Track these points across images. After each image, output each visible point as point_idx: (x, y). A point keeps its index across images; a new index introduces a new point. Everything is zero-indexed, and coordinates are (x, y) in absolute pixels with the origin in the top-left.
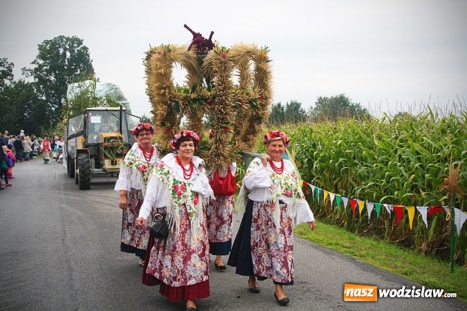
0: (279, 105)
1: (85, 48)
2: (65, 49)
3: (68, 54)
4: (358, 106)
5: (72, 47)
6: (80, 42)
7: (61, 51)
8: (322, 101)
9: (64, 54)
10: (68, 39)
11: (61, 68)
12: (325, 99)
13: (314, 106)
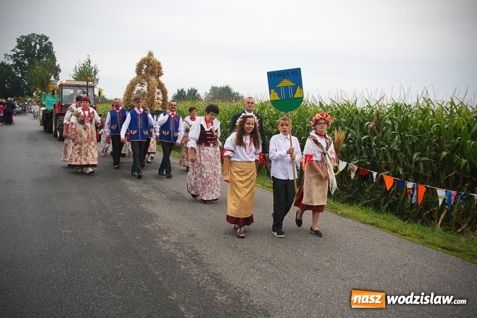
0: (182, 90)
1: (50, 43)
2: (36, 43)
3: (38, 47)
4: (237, 94)
5: (40, 41)
6: (47, 39)
7: (33, 44)
8: (214, 89)
9: (35, 46)
10: (38, 36)
11: (33, 56)
12: (216, 88)
13: (208, 92)
